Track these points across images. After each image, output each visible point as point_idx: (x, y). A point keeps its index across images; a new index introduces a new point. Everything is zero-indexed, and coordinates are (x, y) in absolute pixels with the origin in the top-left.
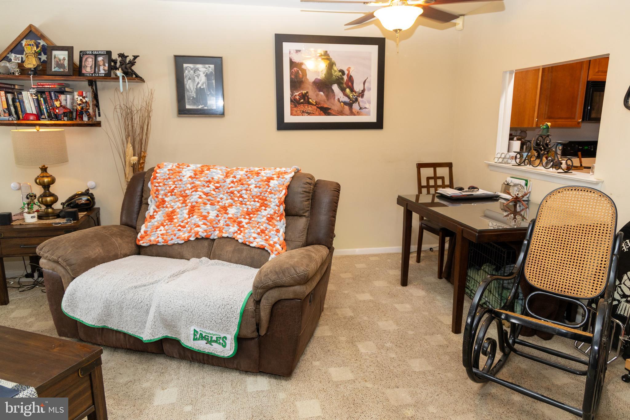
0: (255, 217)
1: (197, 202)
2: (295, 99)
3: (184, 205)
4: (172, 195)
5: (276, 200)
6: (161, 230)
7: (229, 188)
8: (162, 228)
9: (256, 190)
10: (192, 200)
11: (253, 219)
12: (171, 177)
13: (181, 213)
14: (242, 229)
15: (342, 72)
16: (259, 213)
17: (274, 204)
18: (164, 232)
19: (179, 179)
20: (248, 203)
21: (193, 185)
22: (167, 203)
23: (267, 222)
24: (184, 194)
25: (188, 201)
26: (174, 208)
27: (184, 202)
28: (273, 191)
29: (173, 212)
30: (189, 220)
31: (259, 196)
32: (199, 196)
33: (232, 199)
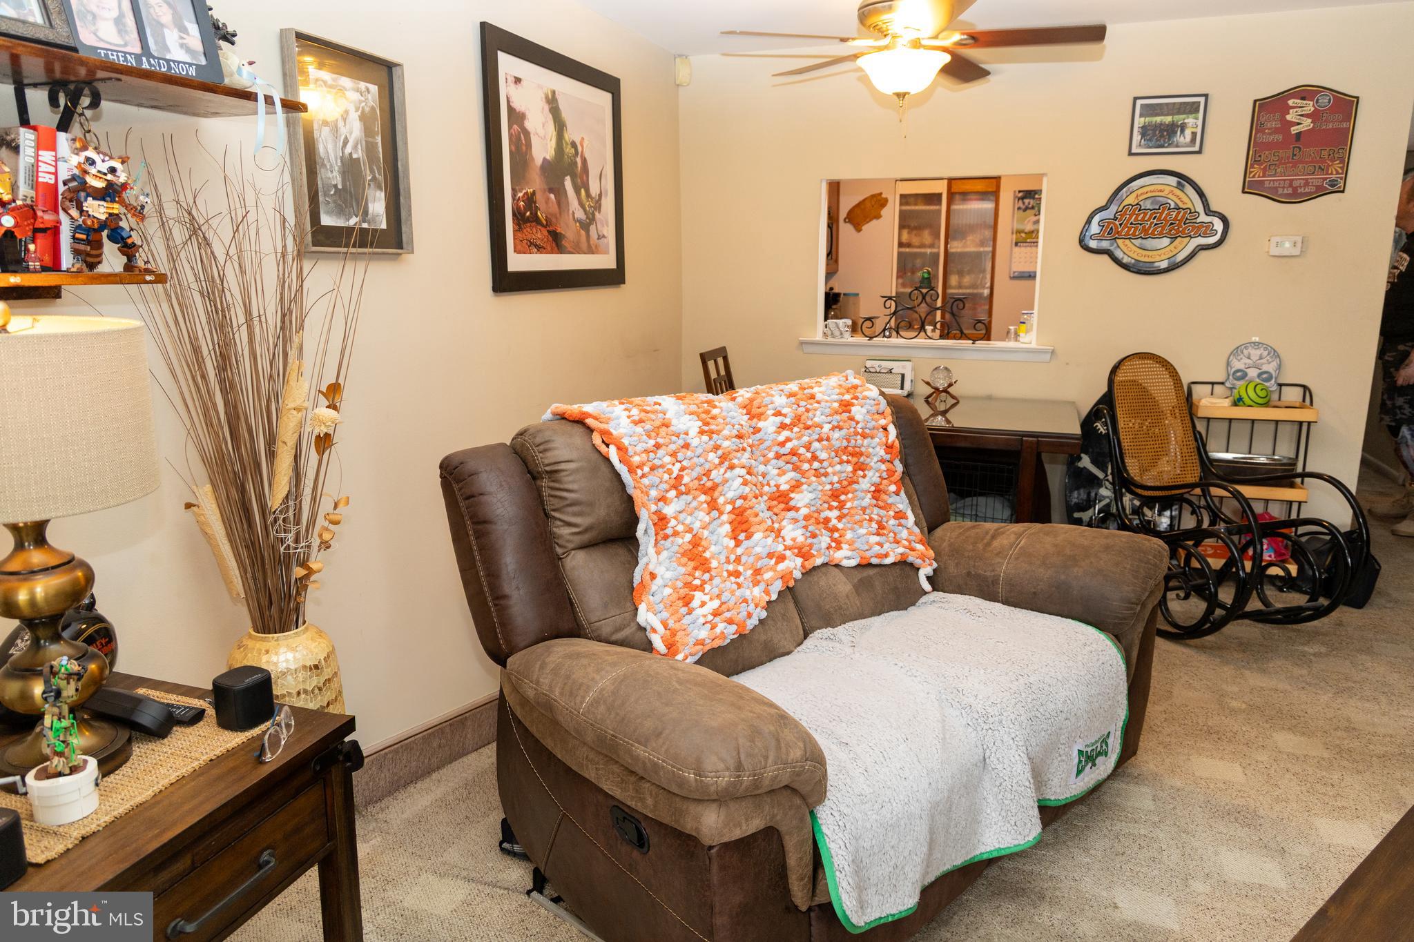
0: (853, 499)
1: (744, 498)
2: (518, 207)
3: (715, 514)
4: (680, 494)
5: (878, 449)
6: (703, 604)
7: (782, 444)
8: (698, 596)
9: (836, 435)
10: (730, 495)
11: (849, 505)
12: (660, 441)
13: (714, 538)
14: (836, 535)
15: (574, 145)
16: (855, 486)
17: (875, 459)
18: (715, 604)
19: (681, 442)
20: (830, 470)
21: (720, 452)
22: (673, 523)
23: (874, 502)
24: (709, 484)
25: (721, 500)
26: (695, 532)
27: (713, 506)
28: (867, 431)
29: (696, 542)
30: (739, 551)
31: (846, 448)
32: (740, 480)
33: (796, 469)
